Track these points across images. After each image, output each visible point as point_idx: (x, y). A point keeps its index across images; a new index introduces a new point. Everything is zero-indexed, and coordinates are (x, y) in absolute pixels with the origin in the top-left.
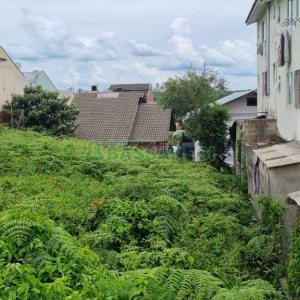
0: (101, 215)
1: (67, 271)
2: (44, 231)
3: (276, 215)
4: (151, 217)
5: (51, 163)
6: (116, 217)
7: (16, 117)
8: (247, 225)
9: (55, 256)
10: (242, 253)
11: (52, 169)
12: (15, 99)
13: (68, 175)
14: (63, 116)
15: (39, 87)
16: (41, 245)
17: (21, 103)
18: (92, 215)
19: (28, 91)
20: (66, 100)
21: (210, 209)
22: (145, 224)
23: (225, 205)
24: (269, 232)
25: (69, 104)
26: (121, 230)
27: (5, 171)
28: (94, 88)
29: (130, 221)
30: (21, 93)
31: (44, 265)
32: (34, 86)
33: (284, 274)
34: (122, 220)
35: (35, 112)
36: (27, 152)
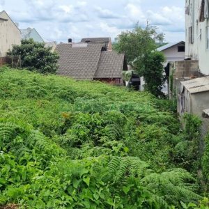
0: (68, 123)
1: (39, 158)
2: (24, 132)
3: (195, 126)
4: (104, 125)
5: (38, 91)
6: (78, 125)
7: (16, 60)
8: (175, 134)
9: (32, 148)
10: (171, 153)
11: (39, 95)
12: (15, 48)
13: (50, 100)
14: (48, 60)
15: (31, 40)
16: (21, 141)
17: (19, 51)
18: (62, 124)
19: (23, 43)
20: (50, 49)
21: (149, 122)
22: (99, 129)
23: (159, 119)
24: (190, 139)
25: (52, 51)
26: (82, 133)
27: (6, 96)
28: (70, 40)
29: (88, 128)
30: (19, 44)
31: (23, 155)
32: (28, 39)
33: (200, 167)
34: (83, 127)
35: (28, 57)
36: (21, 84)
